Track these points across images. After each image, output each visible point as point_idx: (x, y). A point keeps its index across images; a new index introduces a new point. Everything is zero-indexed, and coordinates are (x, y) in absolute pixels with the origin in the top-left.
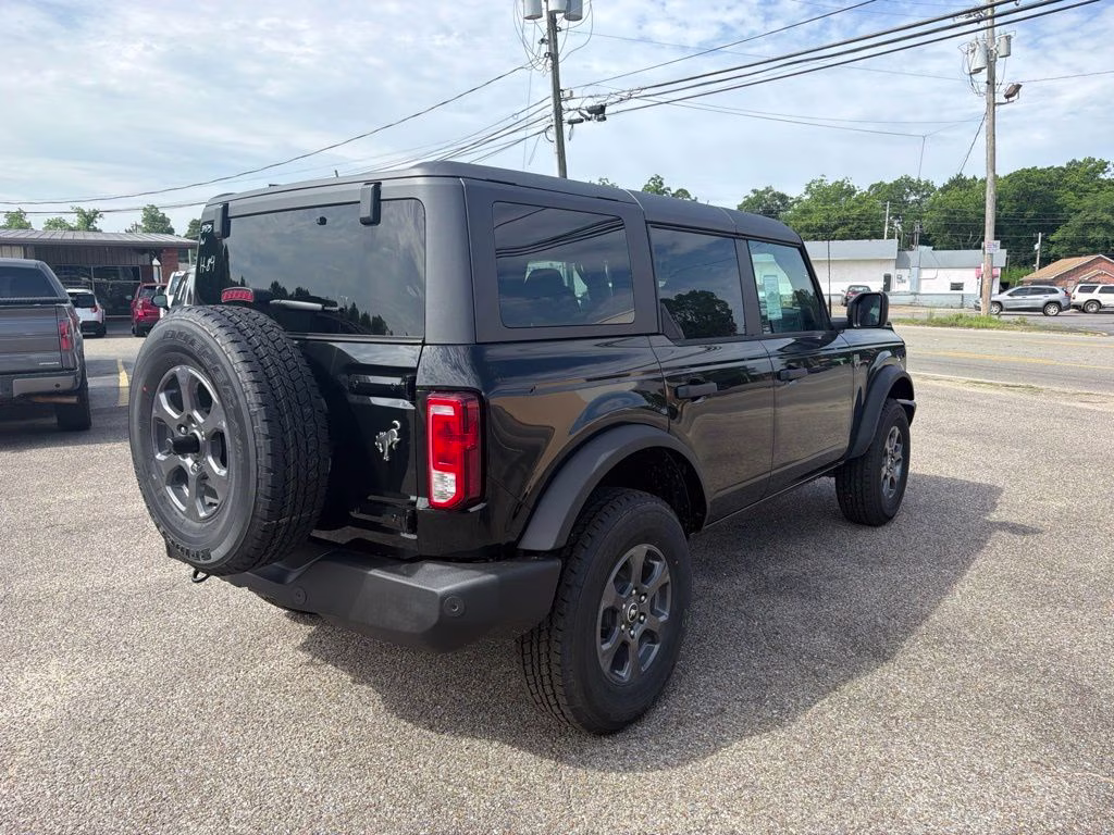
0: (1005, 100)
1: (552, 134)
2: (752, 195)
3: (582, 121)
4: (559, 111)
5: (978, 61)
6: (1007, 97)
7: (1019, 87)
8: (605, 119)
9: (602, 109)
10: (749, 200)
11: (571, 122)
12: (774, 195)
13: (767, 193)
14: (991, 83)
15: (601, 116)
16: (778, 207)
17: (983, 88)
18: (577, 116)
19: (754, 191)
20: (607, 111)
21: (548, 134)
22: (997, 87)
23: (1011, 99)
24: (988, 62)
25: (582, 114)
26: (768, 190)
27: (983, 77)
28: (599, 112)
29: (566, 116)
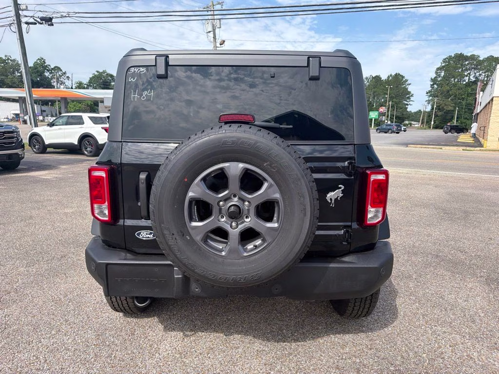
0: (219, 46)
1: (14, 28)
2: (96, 73)
3: (35, 24)
4: (18, 16)
5: (210, 29)
6: (221, 44)
7: (224, 41)
8: (53, 25)
9: (50, 19)
10: (95, 75)
11: (27, 23)
12: (107, 74)
13: (104, 73)
14: (215, 37)
15: (49, 23)
16: (110, 80)
17: (212, 39)
18: (32, 20)
19: (98, 72)
20: (54, 21)
21: (11, 27)
22: (217, 40)
23: (222, 46)
24: (213, 29)
25: (35, 20)
26: (104, 72)
27: (211, 35)
28: (48, 21)
29: (24, 20)
